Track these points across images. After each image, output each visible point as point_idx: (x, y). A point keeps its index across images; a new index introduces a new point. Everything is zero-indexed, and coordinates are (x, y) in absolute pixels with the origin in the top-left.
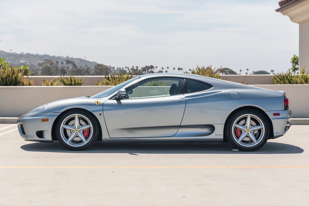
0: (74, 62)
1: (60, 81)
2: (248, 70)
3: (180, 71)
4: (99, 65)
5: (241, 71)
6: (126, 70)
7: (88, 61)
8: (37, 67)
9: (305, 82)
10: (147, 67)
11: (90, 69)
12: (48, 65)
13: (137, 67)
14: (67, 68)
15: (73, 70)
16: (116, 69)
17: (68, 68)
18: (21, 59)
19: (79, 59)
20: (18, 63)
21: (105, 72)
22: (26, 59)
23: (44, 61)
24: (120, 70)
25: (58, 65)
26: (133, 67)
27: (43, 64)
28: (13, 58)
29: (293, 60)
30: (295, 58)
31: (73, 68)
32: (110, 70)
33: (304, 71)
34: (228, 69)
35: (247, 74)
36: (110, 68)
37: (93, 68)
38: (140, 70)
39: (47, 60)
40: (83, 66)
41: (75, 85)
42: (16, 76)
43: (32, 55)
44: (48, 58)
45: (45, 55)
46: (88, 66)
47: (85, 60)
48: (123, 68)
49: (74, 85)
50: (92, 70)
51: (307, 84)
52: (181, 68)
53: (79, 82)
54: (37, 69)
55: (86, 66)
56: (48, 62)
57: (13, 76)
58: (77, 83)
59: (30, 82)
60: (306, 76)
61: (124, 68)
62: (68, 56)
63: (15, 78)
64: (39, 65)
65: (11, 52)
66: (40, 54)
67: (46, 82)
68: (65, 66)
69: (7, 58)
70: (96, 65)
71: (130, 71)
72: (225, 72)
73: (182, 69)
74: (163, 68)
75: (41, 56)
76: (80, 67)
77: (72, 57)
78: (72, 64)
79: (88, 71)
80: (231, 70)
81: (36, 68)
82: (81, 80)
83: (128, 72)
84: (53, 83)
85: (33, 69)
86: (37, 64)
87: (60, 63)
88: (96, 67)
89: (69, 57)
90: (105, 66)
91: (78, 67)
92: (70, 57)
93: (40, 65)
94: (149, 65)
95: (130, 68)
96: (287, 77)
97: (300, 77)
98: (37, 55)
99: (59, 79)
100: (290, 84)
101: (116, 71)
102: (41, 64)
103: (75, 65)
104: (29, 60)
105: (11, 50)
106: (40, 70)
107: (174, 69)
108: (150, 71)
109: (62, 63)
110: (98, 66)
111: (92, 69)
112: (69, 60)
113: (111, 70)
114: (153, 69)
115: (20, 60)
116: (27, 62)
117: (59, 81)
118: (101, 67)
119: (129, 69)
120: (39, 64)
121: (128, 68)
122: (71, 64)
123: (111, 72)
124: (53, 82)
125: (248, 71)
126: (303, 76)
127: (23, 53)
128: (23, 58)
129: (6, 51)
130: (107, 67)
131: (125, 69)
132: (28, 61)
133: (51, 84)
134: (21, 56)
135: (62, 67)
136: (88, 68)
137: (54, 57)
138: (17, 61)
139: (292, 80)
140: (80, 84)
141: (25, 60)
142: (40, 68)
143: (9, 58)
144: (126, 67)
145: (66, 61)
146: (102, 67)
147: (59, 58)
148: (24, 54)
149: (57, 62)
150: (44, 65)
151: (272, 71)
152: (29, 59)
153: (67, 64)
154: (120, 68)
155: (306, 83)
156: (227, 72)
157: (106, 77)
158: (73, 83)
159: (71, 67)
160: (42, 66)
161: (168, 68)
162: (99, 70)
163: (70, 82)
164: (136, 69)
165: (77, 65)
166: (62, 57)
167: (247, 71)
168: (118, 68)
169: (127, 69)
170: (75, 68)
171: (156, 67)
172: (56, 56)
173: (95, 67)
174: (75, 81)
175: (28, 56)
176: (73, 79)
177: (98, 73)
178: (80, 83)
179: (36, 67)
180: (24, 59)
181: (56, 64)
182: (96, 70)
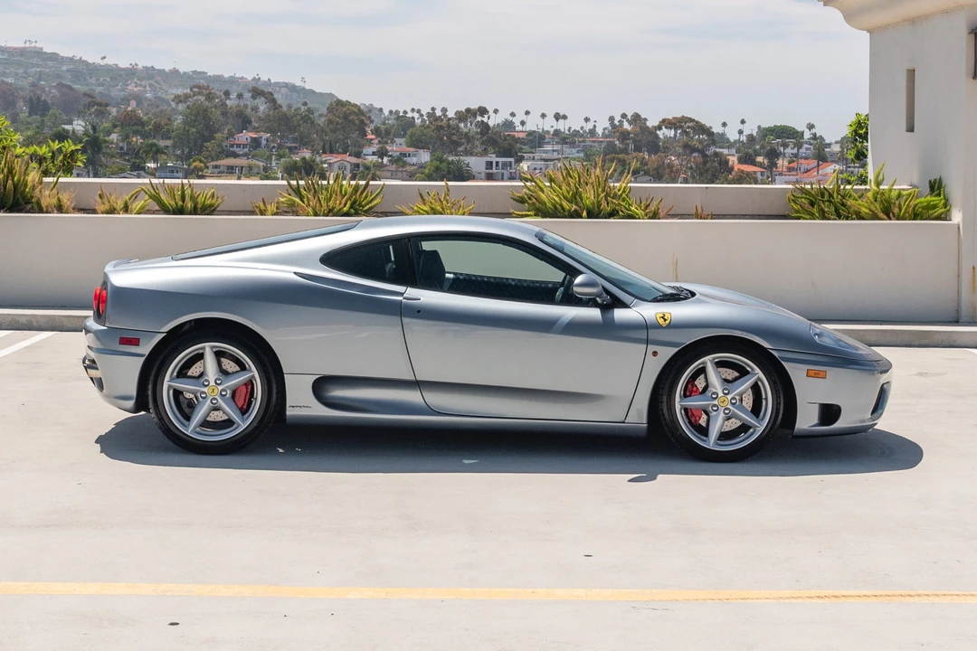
0: (271, 94)
1: (151, 197)
2: (743, 122)
3: (561, 121)
4: (340, 103)
5: (724, 125)
6: (413, 118)
7: (312, 92)
8: (173, 104)
9: (883, 212)
10: (468, 110)
11: (316, 114)
12: (202, 98)
13: (444, 110)
14: (252, 110)
15: (269, 115)
16: (386, 112)
17: (255, 109)
18: (129, 82)
19: (286, 85)
20: (122, 93)
21: (357, 122)
22: (143, 83)
23: (191, 89)
24: (398, 118)
25: (228, 102)
26: (433, 109)
27: (187, 97)
28: (108, 79)
29: (854, 127)
30: (859, 123)
31: (269, 109)
32: (370, 118)
33: (881, 177)
34: (692, 120)
35: (741, 132)
36: (370, 111)
37: (325, 112)
38: (450, 119)
39: (199, 87)
40: (297, 104)
41: (195, 211)
42: (19, 180)
43: (161, 72)
44: (202, 82)
45: (195, 72)
46: (310, 105)
47: (304, 89)
48: (405, 112)
49: (190, 214)
50: (321, 115)
51: (890, 219)
52: (561, 114)
53: (208, 202)
54: (173, 109)
55: (305, 104)
56: (200, 93)
57: (10, 182)
58: (199, 206)
59: (59, 200)
60: (886, 195)
61: (409, 111)
62: (257, 77)
63: (15, 186)
64: (176, 101)
65: (102, 63)
66: (182, 71)
67: (109, 202)
68: (249, 103)
69: (91, 78)
70: (331, 104)
71: (423, 121)
72: (681, 127)
73: (565, 117)
74: (513, 115)
75: (185, 73)
76: (290, 107)
77: (269, 80)
78: (266, 98)
79: (310, 118)
80: (697, 122)
81: (169, 109)
82: (213, 196)
83: (418, 122)
84: (129, 203)
85: (162, 111)
86: (173, 97)
87: (233, 96)
88: (330, 110)
89: (259, 78)
90: (355, 105)
91: (285, 108)
92: (264, 78)
93: (178, 99)
94: (474, 106)
95: (424, 112)
96: (831, 195)
97: (870, 194)
98: (175, 72)
99: (146, 193)
100: (840, 219)
101: (385, 118)
102: (182, 98)
103: (274, 101)
104: (151, 85)
105: (104, 58)
106: (181, 114)
107: (543, 116)
108: (478, 122)
109: (240, 96)
110: (337, 105)
111: (320, 112)
112: (261, 88)
113: (373, 118)
114: (486, 116)
115: (128, 85)
116: (145, 91)
117: (147, 197)
118: (345, 109)
119: (422, 115)
120: (179, 96)
121: (419, 111)
122: (263, 99)
123: (372, 122)
124: (130, 199)
125: (745, 125)
126: (878, 193)
127: (136, 64)
128: (135, 80)
129: (90, 61)
130: (359, 109)
131: (410, 115)
132: (148, 88)
133: (122, 206)
134: (131, 73)
135: (238, 106)
136: (310, 111)
137: (218, 79)
138: (119, 87)
139: (843, 205)
140: (209, 210)
141: (141, 85)
142: (181, 107)
143: (97, 80)
144: (413, 110)
145: (249, 91)
146: (348, 109)
147: (233, 80)
148: (140, 67)
149: (227, 94)
150: (190, 100)
151: (811, 127)
152: (152, 82)
153: (254, 97)
154: (397, 112)
155: (885, 217)
156: (689, 127)
157: (289, 184)
158: (189, 205)
159: (263, 107)
160: (186, 102)
161: (527, 113)
162: (338, 117)
163: (180, 203)
164: (440, 117)
165: (279, 102)
166: (242, 78)
167: (741, 127)
168: (391, 112)
169: (416, 115)
170: (276, 108)
171: (496, 111)
172: (226, 75)
173: (328, 109)
174: (193, 198)
175: (150, 73)
176: (188, 192)
177: (337, 123)
178: (211, 206)
179: (170, 105)
180: (139, 82)
181: (223, 97)
182: (330, 116)
